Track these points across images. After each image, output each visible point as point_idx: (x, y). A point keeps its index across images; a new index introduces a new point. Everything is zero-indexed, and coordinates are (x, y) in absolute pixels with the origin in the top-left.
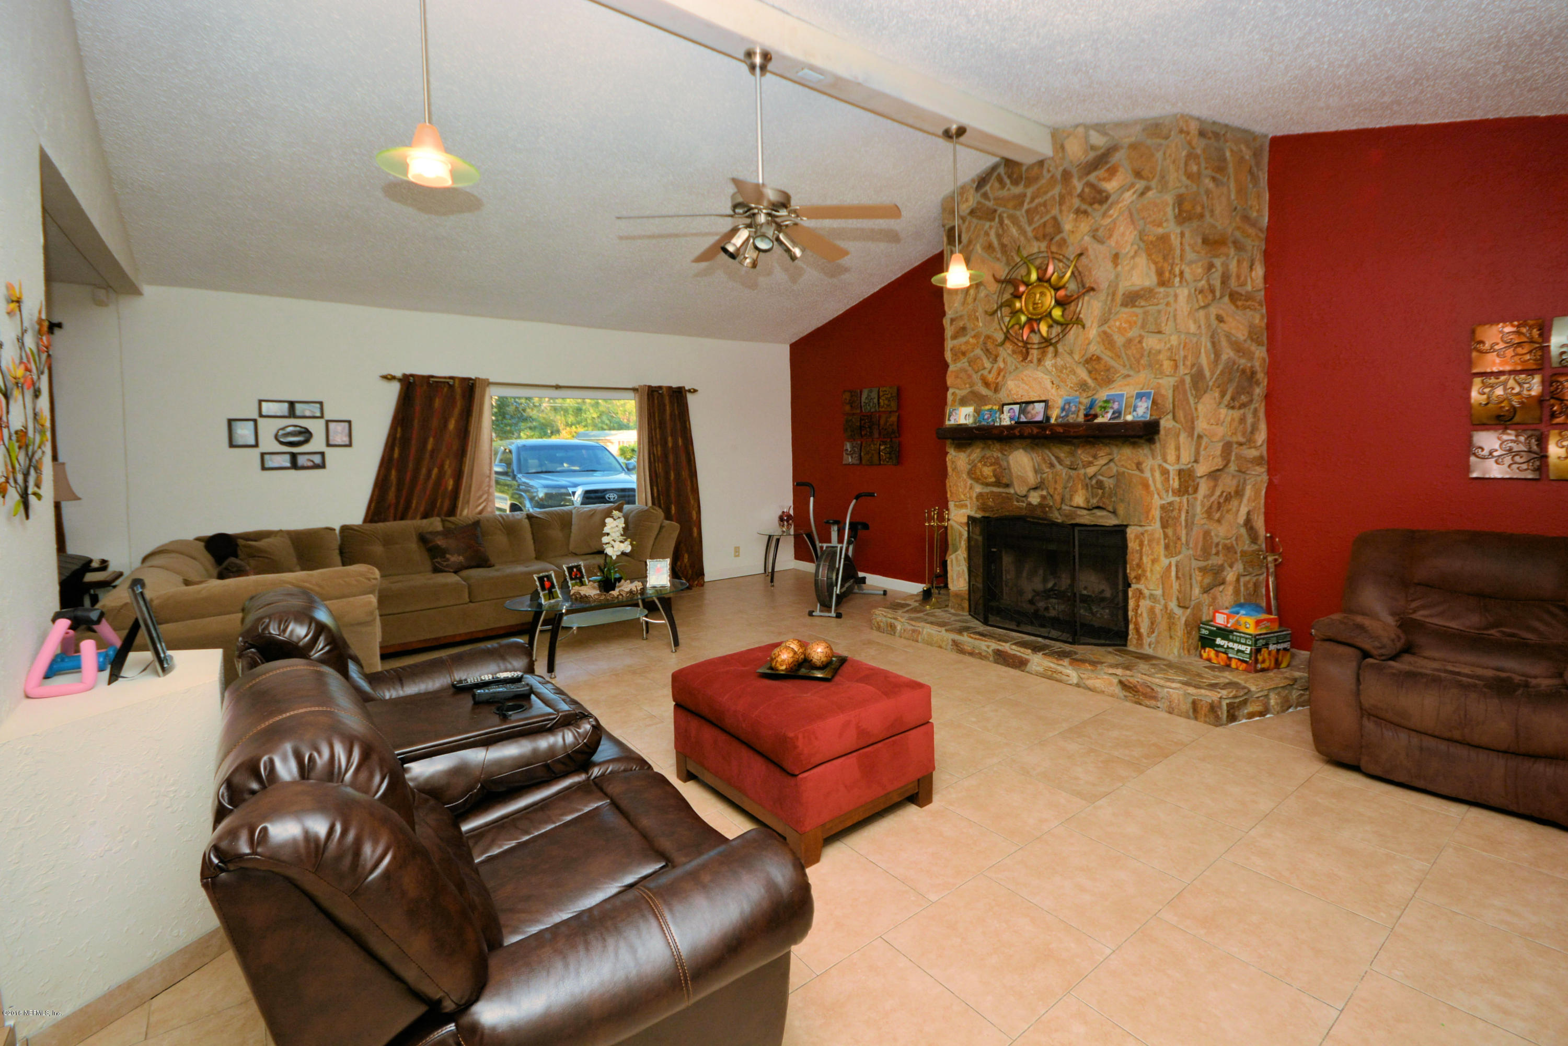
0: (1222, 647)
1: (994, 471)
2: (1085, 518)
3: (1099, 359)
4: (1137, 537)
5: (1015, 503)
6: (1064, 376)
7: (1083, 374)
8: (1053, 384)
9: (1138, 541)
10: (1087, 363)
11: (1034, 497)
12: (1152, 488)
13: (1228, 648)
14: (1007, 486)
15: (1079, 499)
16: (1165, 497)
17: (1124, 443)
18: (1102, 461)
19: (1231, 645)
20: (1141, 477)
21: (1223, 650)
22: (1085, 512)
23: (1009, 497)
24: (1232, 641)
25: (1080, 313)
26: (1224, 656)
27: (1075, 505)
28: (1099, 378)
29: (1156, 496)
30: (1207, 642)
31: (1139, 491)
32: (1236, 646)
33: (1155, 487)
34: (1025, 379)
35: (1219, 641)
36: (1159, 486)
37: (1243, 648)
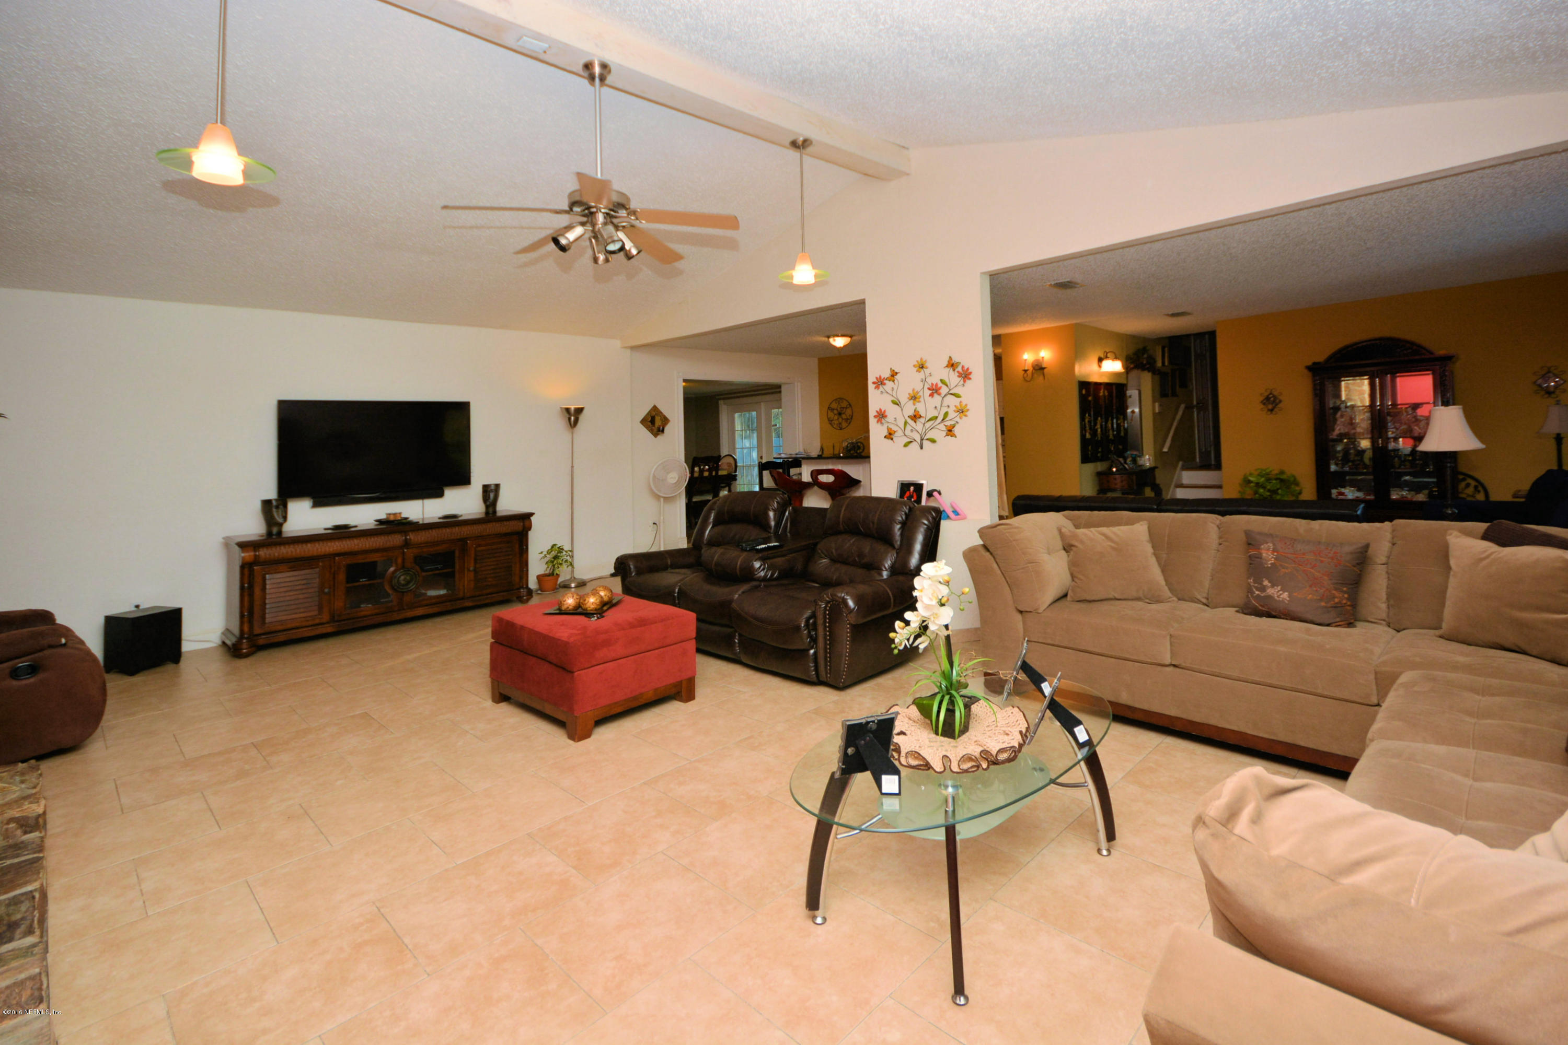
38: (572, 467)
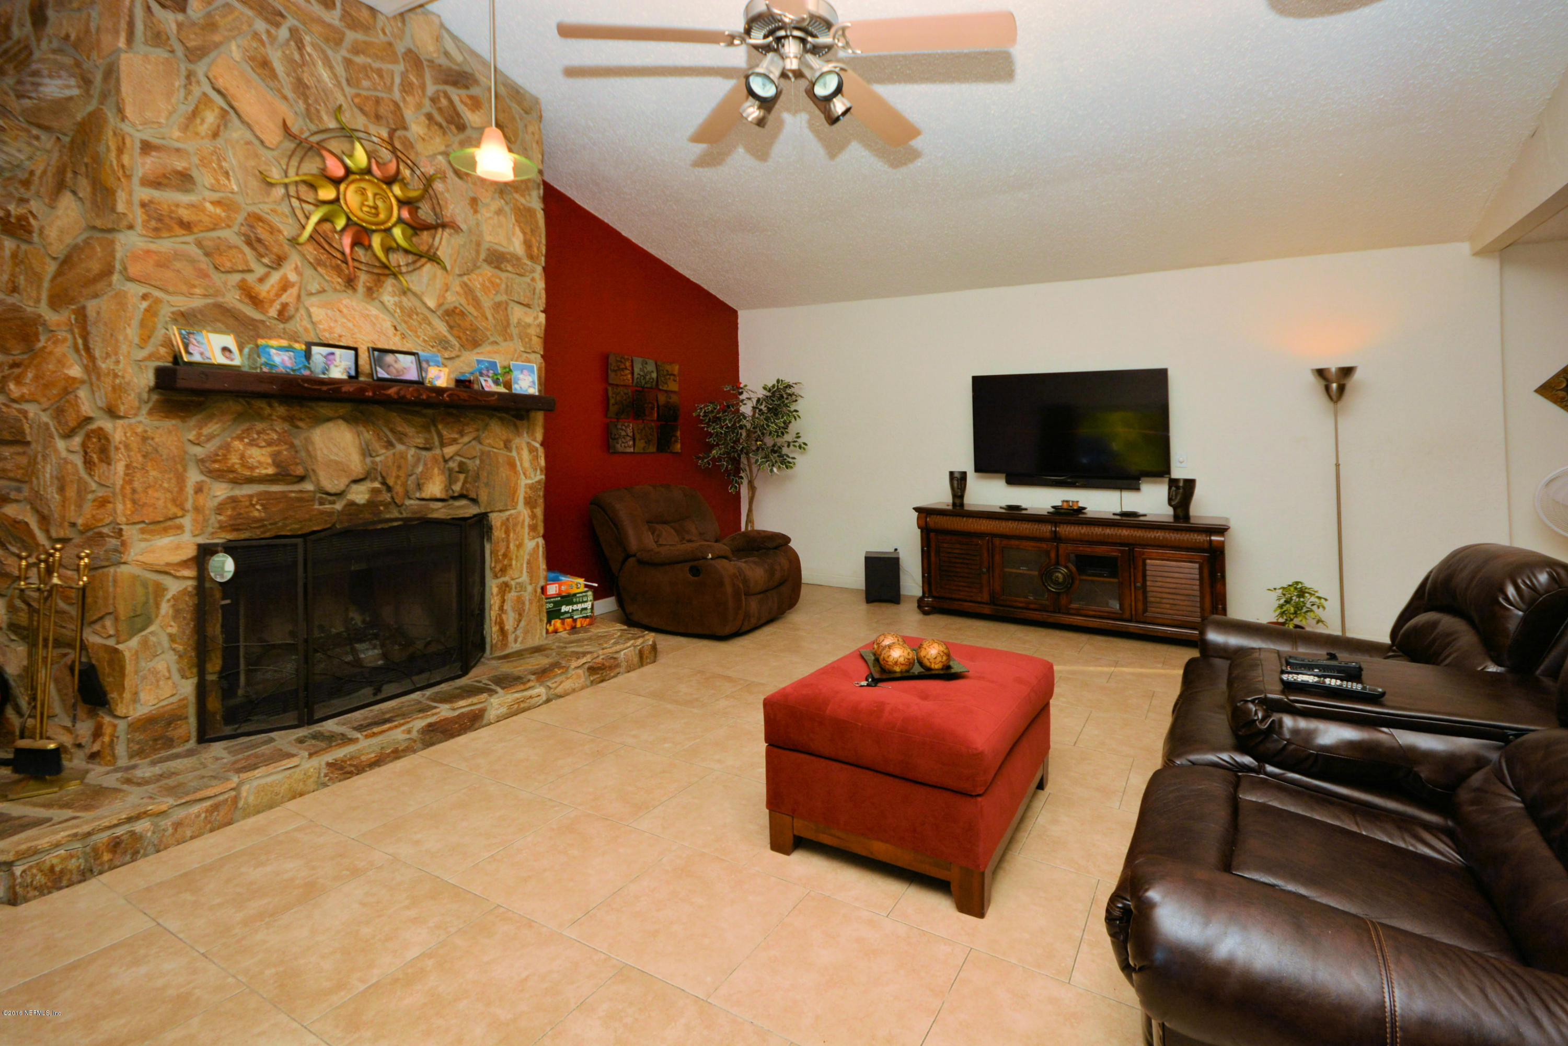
0: (568, 612)
1: (275, 456)
2: (440, 512)
3: (462, 314)
4: (503, 524)
5: (317, 506)
6: (415, 323)
7: (441, 328)
8: (396, 329)
9: (504, 528)
10: (448, 315)
11: (357, 493)
12: (519, 468)
13: (573, 610)
14: (301, 479)
15: (435, 487)
16: (532, 476)
17: (491, 417)
18: (466, 439)
19: (575, 607)
20: (508, 456)
21: (569, 615)
22: (440, 504)
23: (303, 500)
24: (577, 603)
25: (437, 249)
26: (570, 620)
27: (428, 497)
28: (464, 338)
29: (522, 476)
30: (553, 614)
31: (504, 472)
32: (579, 607)
33: (521, 465)
34: (345, 310)
35: (564, 609)
36: (527, 464)
37: (584, 606)
38: (1337, 465)
